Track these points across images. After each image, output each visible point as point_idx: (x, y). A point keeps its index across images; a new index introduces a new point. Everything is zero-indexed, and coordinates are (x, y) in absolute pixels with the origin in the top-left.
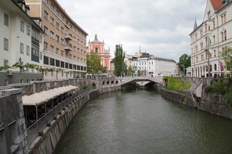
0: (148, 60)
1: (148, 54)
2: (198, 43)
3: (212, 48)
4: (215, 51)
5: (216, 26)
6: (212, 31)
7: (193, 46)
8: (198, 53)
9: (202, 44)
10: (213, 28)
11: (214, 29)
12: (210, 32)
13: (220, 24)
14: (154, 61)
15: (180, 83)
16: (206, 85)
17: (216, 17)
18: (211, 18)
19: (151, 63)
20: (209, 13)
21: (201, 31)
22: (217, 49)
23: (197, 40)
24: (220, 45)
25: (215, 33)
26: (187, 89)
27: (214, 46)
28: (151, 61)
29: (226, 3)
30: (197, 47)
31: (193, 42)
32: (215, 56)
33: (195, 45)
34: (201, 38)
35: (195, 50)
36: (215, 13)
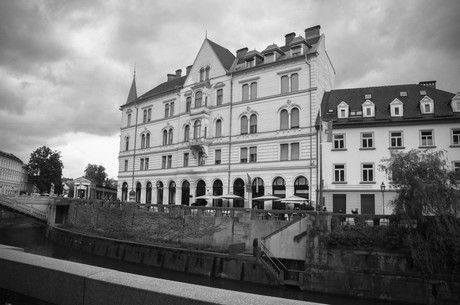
3: (210, 145)
4: (218, 151)
5: (226, 100)
6: (211, 108)
9: (168, 132)
10: (215, 104)
11: (219, 104)
12: (207, 110)
13: (238, 97)
17: (228, 83)
18: (212, 82)
20: (205, 70)
21: (169, 107)
22: (225, 150)
24: (233, 139)
25: (223, 113)
27: (215, 141)
29: (254, 63)
30: (146, 137)
31: (133, 123)
32: (218, 162)
33: (141, 130)
34: (166, 117)
35: (136, 143)
36: (228, 74)
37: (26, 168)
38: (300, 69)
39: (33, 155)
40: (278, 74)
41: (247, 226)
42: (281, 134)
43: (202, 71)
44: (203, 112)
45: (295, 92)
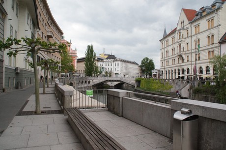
0: (114, 61)
1: (114, 56)
2: (170, 49)
3: (185, 54)
4: (188, 56)
5: (189, 35)
6: (185, 38)
7: (163, 50)
8: (169, 57)
9: (173, 50)
10: (186, 37)
11: (188, 37)
12: (183, 40)
13: (193, 33)
14: (119, 63)
15: (159, 85)
16: (194, 87)
17: (190, 27)
18: (185, 27)
19: (117, 65)
20: (182, 22)
21: (173, 38)
22: (190, 55)
23: (168, 46)
24: (193, 51)
25: (188, 40)
26: (167, 89)
27: (187, 52)
28: (117, 63)
29: (199, 16)
30: (167, 52)
31: (164, 47)
32: (188, 61)
33: (166, 49)
34: (173, 44)
35: (165, 55)
36: (189, 23)
37: (140, 67)
38: (214, 17)
39: (142, 61)
40: (207, 20)
41: (179, 86)
42: (208, 47)
43: (182, 23)
44: (181, 41)
45: (213, 28)
